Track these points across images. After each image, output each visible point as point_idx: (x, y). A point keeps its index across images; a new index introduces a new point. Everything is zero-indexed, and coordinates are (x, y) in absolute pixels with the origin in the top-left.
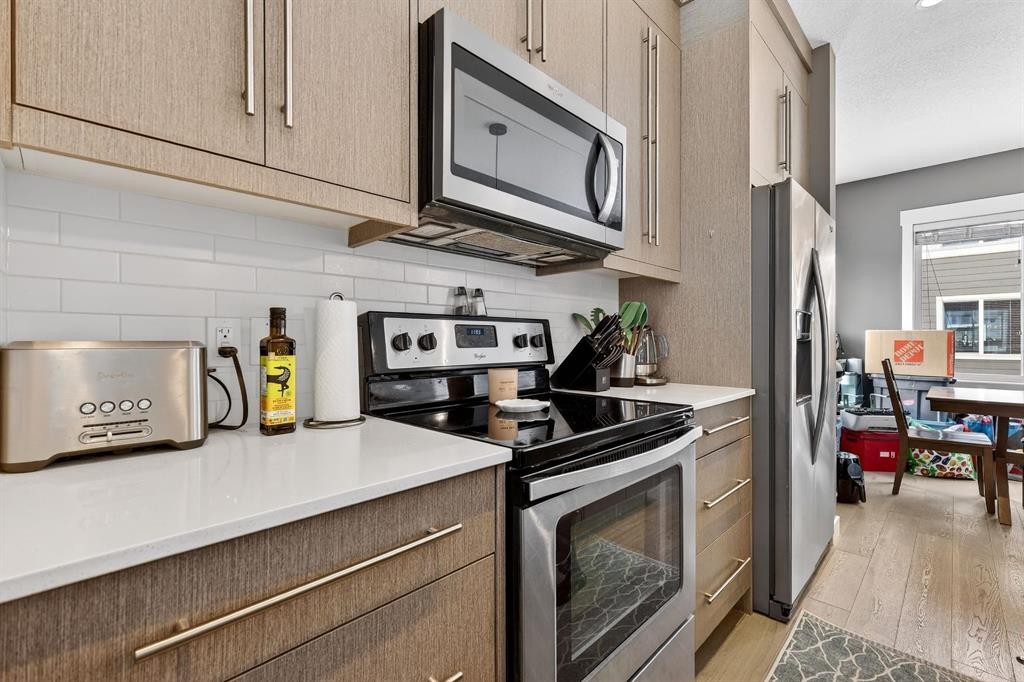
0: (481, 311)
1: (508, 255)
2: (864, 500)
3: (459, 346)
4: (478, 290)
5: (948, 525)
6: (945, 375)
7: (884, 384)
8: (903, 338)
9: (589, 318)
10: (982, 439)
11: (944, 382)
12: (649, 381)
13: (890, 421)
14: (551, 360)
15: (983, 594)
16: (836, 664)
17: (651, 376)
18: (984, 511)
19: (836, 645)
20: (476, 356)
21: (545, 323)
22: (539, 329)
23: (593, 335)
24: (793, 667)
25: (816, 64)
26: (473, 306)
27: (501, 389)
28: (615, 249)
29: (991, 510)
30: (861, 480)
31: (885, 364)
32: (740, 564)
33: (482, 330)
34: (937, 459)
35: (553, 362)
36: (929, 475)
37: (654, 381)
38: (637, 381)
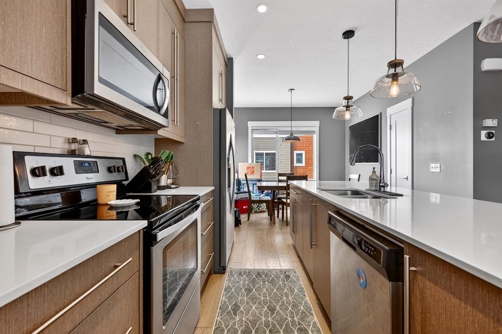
0: (87, 152)
1: (106, 122)
2: (241, 224)
3: (77, 173)
4: (84, 141)
5: (262, 227)
6: (259, 178)
7: (245, 182)
8: (249, 166)
9: (143, 157)
10: (269, 198)
11: (260, 181)
12: (172, 186)
13: (247, 195)
14: (127, 179)
15: (272, 245)
16: (240, 280)
17: (172, 184)
18: (270, 221)
19: (240, 274)
20: (87, 178)
21: (123, 160)
22: (121, 163)
23: (149, 166)
24: (229, 286)
25: (229, 63)
26: (82, 150)
27: (107, 196)
28: (164, 126)
29: (271, 220)
30: (240, 217)
31: (246, 175)
32: (211, 256)
33: (89, 164)
34: (258, 206)
35: (128, 180)
36: (256, 212)
37: (174, 186)
38: (167, 187)
